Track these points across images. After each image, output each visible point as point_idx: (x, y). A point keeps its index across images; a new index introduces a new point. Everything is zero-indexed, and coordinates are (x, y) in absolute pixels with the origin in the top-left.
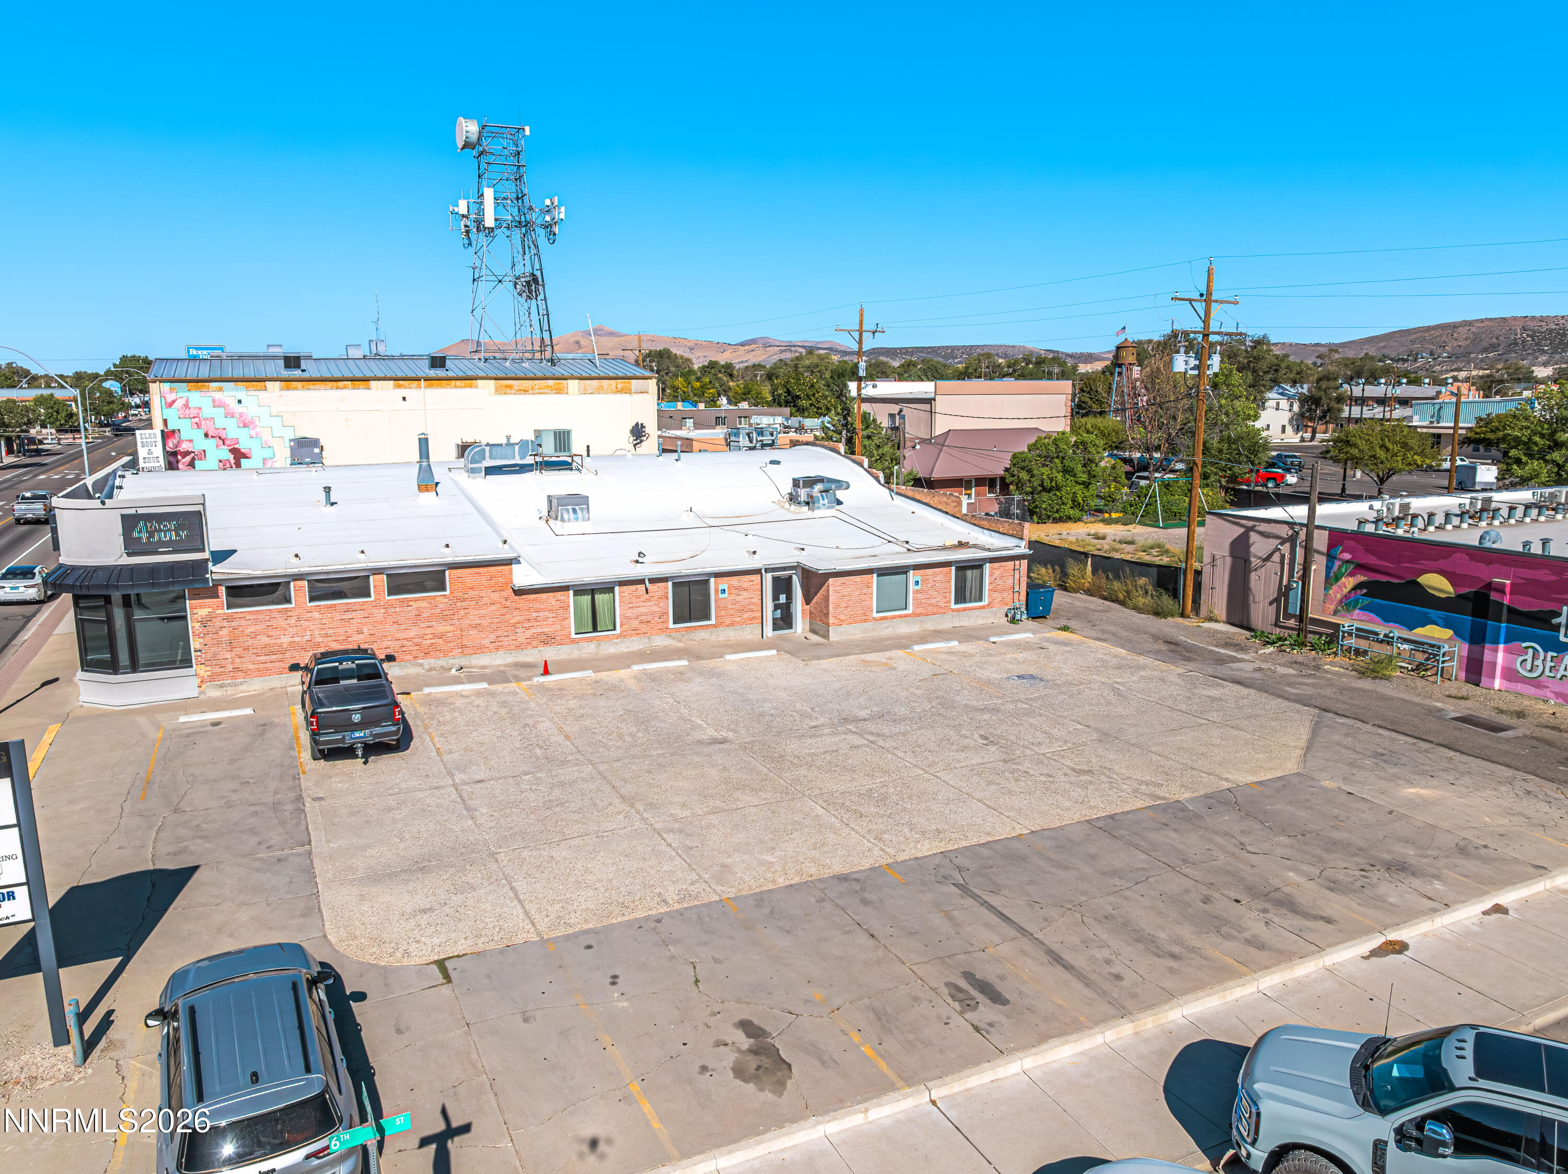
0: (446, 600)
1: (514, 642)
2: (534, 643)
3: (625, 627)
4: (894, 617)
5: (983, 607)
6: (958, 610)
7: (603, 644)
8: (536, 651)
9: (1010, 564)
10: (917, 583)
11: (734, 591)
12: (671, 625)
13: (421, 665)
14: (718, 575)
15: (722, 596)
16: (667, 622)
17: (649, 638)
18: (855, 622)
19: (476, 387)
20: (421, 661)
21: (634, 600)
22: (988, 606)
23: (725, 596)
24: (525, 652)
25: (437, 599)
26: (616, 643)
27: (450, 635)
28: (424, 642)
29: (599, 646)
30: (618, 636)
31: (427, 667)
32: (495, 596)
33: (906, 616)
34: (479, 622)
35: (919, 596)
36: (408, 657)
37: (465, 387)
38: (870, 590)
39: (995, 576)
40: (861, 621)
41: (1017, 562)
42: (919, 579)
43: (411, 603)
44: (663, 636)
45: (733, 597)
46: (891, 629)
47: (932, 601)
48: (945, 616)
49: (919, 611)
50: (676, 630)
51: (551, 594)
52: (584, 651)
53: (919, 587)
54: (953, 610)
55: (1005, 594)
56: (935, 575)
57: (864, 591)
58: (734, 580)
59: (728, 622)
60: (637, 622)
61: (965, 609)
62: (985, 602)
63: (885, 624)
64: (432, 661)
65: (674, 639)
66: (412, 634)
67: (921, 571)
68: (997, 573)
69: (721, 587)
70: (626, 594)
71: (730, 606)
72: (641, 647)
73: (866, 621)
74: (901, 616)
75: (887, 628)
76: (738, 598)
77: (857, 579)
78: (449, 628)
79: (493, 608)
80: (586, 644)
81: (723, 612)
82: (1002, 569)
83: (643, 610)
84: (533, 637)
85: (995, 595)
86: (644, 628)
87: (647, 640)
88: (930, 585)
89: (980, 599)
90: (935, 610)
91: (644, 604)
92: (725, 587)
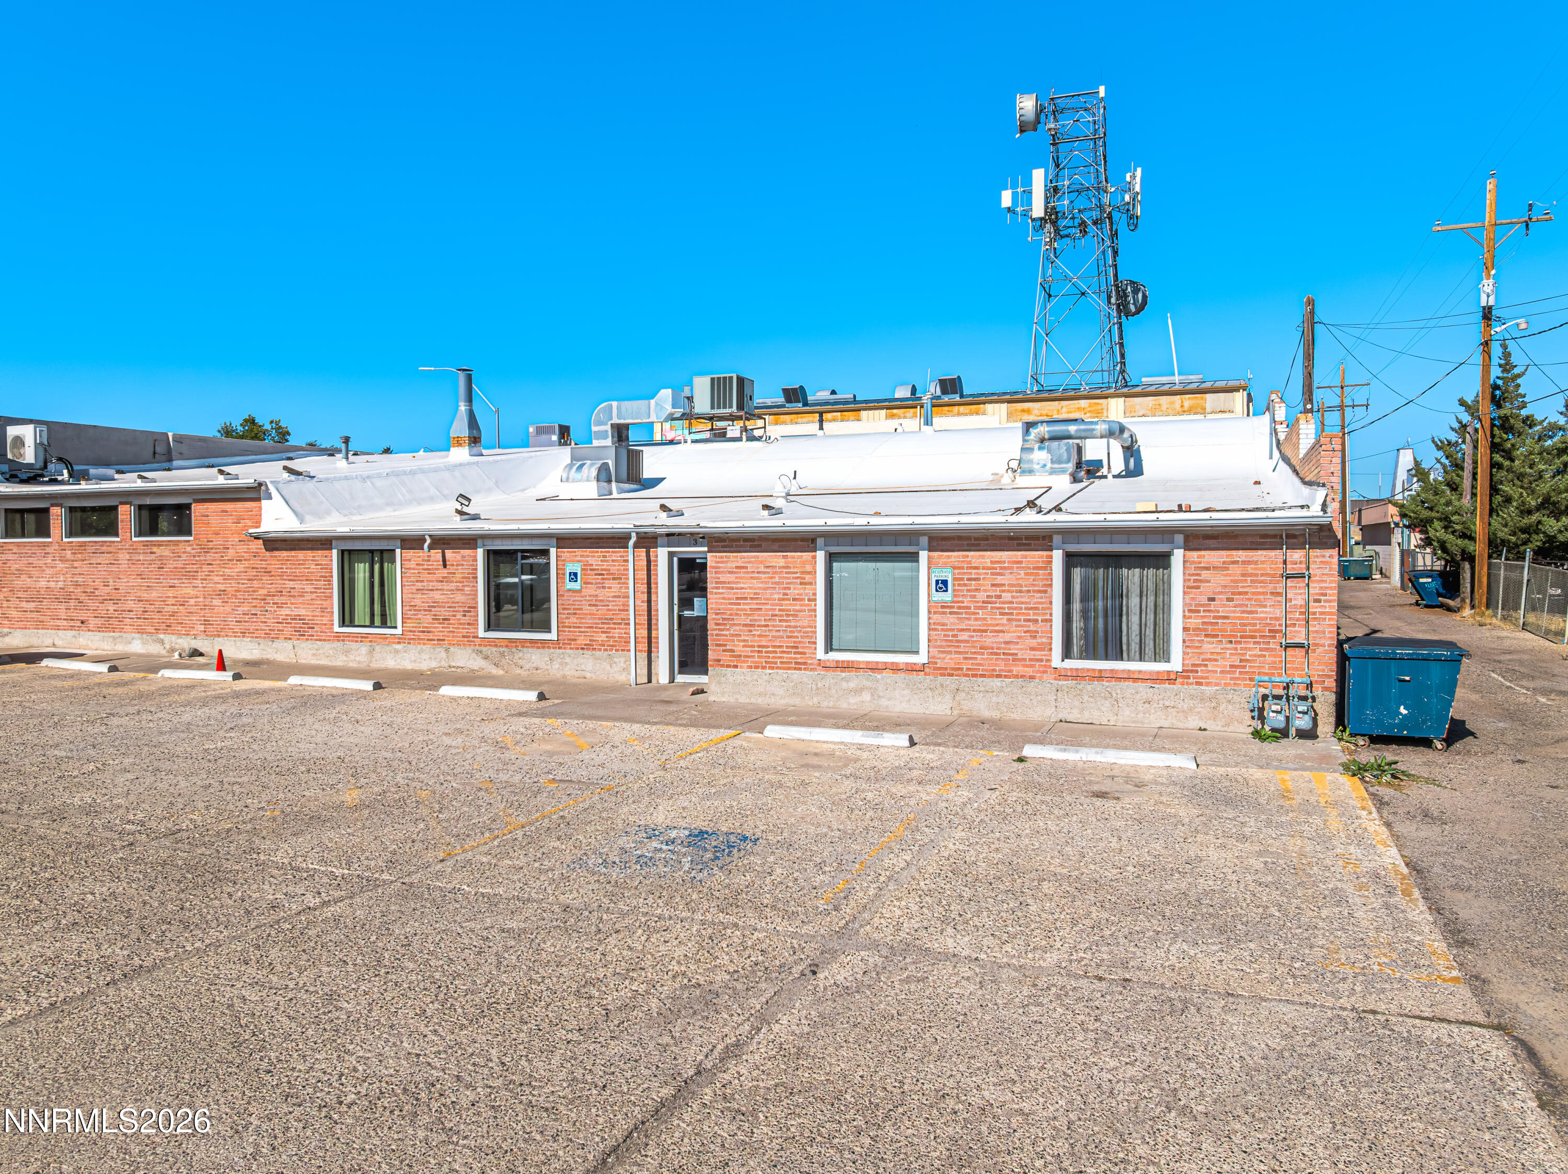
0: (189, 549)
1: (263, 626)
2: (288, 631)
3: (409, 625)
4: (875, 668)
5: (1170, 678)
6: (1077, 676)
7: (378, 648)
8: (288, 645)
9: (1268, 559)
10: (942, 585)
11: (592, 578)
12: (481, 633)
13: (162, 642)
14: (567, 540)
15: (570, 585)
16: (474, 624)
17: (447, 650)
18: (772, 665)
19: (984, 414)
20: (162, 636)
21: (425, 576)
22: (1185, 674)
23: (576, 586)
24: (277, 644)
25: (181, 546)
26: (397, 651)
27: (192, 601)
28: (168, 608)
29: (371, 651)
30: (400, 640)
31: (168, 646)
32: (242, 548)
33: (911, 669)
34: (222, 587)
35: (950, 620)
36: (151, 629)
37: (971, 414)
38: (808, 590)
39: (1207, 589)
40: (786, 665)
41: (1297, 555)
42: (948, 575)
43: (155, 549)
44: (469, 650)
45: (590, 591)
46: (866, 696)
47: (989, 639)
48: (1032, 686)
49: (948, 661)
50: (493, 643)
51: (310, 554)
52: (352, 657)
53: (947, 597)
54: (1061, 675)
55: (1252, 650)
56: (997, 569)
57: (794, 591)
58: (595, 557)
59: (582, 641)
60: (429, 618)
61: (1100, 676)
62: (1176, 663)
63: (854, 680)
64: (174, 638)
65: (486, 658)
66: (154, 594)
67: (955, 556)
68: (1216, 582)
69: (570, 568)
70: (412, 564)
71: (587, 609)
72: (434, 664)
73: (799, 666)
74: (895, 668)
75: (858, 691)
76: (602, 594)
77: (776, 559)
78: (191, 592)
79: (240, 567)
80: (354, 645)
81: (573, 619)
82: (1236, 570)
83: (437, 596)
84: (284, 622)
85: (1209, 646)
86: (439, 630)
87: (443, 654)
88: (981, 596)
89: (1162, 654)
90: (1001, 666)
91: (439, 585)
92: (577, 568)
